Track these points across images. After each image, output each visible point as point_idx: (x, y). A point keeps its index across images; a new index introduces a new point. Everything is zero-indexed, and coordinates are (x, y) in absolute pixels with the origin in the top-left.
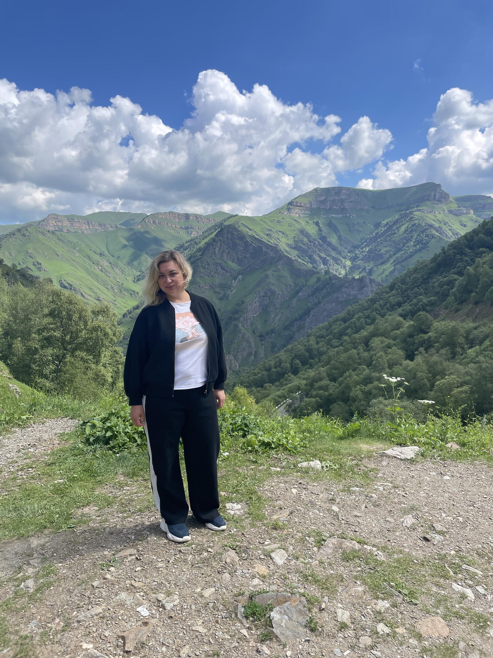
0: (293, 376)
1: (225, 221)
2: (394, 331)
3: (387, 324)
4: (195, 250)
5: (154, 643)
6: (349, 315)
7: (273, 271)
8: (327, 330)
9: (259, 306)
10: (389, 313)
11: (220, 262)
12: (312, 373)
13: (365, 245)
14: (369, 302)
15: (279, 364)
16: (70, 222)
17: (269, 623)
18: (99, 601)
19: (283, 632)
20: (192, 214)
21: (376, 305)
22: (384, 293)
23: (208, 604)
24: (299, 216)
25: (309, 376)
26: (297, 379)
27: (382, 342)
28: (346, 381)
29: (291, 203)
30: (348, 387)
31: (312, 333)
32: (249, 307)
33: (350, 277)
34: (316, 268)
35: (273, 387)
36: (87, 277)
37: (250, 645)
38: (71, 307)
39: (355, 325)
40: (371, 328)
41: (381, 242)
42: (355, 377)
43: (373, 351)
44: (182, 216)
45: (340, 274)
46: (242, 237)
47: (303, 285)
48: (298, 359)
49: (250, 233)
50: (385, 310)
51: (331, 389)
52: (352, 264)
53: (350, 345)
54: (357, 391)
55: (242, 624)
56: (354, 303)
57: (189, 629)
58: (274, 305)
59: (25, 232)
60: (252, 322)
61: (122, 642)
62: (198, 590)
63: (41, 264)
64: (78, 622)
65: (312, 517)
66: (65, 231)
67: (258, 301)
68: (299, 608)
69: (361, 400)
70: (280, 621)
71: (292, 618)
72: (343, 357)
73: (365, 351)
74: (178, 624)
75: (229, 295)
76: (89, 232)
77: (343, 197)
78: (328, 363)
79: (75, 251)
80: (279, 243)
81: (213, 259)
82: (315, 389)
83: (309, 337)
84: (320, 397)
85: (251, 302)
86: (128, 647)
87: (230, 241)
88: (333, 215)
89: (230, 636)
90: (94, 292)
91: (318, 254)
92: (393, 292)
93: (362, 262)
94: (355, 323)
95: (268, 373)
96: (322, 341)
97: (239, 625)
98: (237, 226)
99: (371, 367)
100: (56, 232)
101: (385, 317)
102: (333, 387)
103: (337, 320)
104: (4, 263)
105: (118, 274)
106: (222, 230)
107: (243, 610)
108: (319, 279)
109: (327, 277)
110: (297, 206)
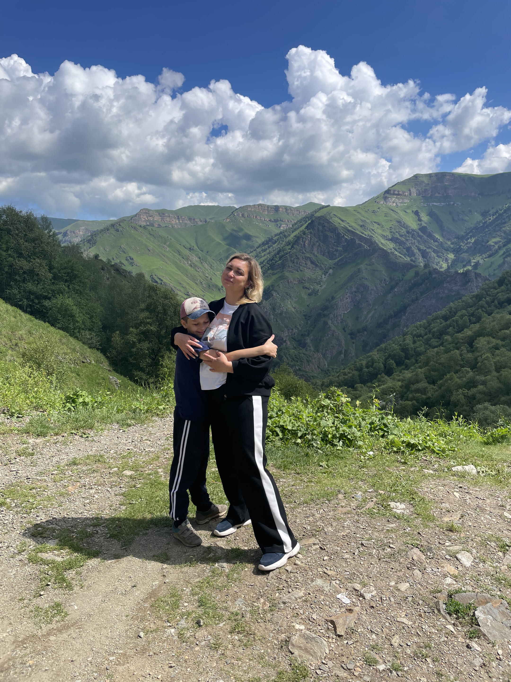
0: (386, 377)
1: (316, 212)
2: (502, 331)
3: (495, 323)
4: (284, 243)
5: (363, 630)
6: (450, 312)
7: (367, 264)
8: (426, 328)
9: (351, 302)
10: (498, 310)
11: (309, 256)
12: (408, 374)
13: (471, 236)
14: (474, 299)
15: (371, 364)
16: (160, 216)
17: (474, 621)
18: (297, 585)
19: (490, 631)
20: (281, 206)
21: (483, 302)
22: (491, 288)
23: (407, 598)
24: (397, 205)
25: (404, 377)
26: (391, 380)
27: (489, 343)
28: (446, 384)
29: (388, 192)
30: (449, 391)
31: (408, 331)
32: (340, 303)
33: (452, 270)
34: (414, 262)
35: (365, 388)
36: (177, 272)
37: (459, 640)
38: (167, 302)
39: (457, 323)
40: (476, 327)
41: (489, 232)
42: (458, 380)
43: (478, 352)
44: (271, 208)
45: (441, 268)
46: (334, 230)
47: (400, 280)
48: (392, 359)
49: (343, 224)
50: (493, 308)
51: (429, 392)
52: (455, 256)
53: (451, 345)
54: (458, 395)
55: (447, 620)
56: (456, 299)
57: (393, 621)
58: (367, 301)
59: (118, 228)
60: (342, 319)
61: (332, 626)
62: (393, 583)
63: (133, 259)
64: (284, 603)
65: (485, 521)
66: (156, 226)
67: (349, 297)
68: (502, 610)
69: (463, 405)
70: (485, 621)
71: (497, 619)
72: (444, 358)
73: (468, 351)
74: (381, 614)
75: (318, 290)
76: (179, 227)
77: (446, 184)
78: (427, 364)
79: (165, 246)
80: (373, 234)
81: (303, 253)
82: (412, 392)
83: (404, 336)
84: (417, 401)
85: (342, 298)
86: (340, 632)
87: (321, 234)
88: (435, 204)
89: (438, 630)
90: (183, 287)
91: (416, 246)
92: (503, 287)
93: (467, 254)
94: (457, 321)
95: (359, 373)
96: (419, 341)
97: (444, 621)
98: (328, 217)
99: (476, 369)
100: (147, 227)
101: (493, 315)
102: (431, 390)
103: (436, 318)
104: (99, 258)
105: (206, 269)
106: (312, 222)
107: (444, 606)
108: (417, 274)
109: (427, 271)
110: (394, 194)
